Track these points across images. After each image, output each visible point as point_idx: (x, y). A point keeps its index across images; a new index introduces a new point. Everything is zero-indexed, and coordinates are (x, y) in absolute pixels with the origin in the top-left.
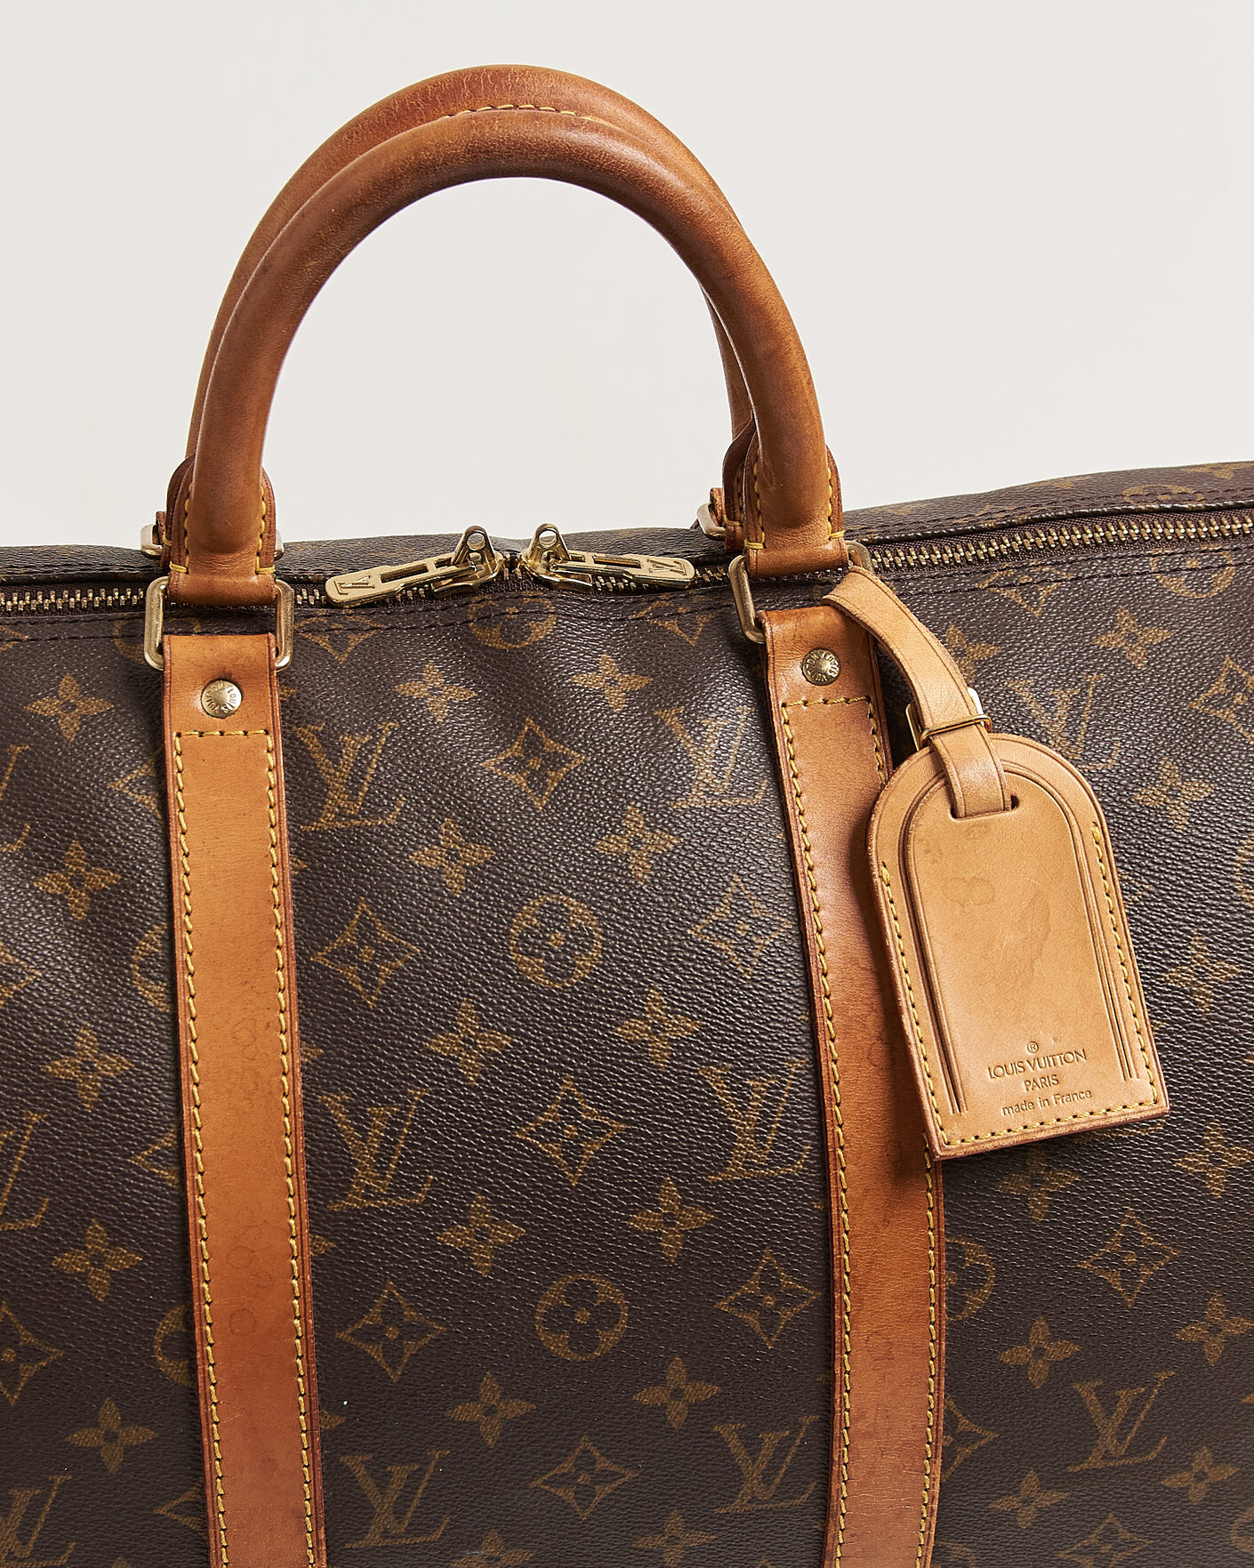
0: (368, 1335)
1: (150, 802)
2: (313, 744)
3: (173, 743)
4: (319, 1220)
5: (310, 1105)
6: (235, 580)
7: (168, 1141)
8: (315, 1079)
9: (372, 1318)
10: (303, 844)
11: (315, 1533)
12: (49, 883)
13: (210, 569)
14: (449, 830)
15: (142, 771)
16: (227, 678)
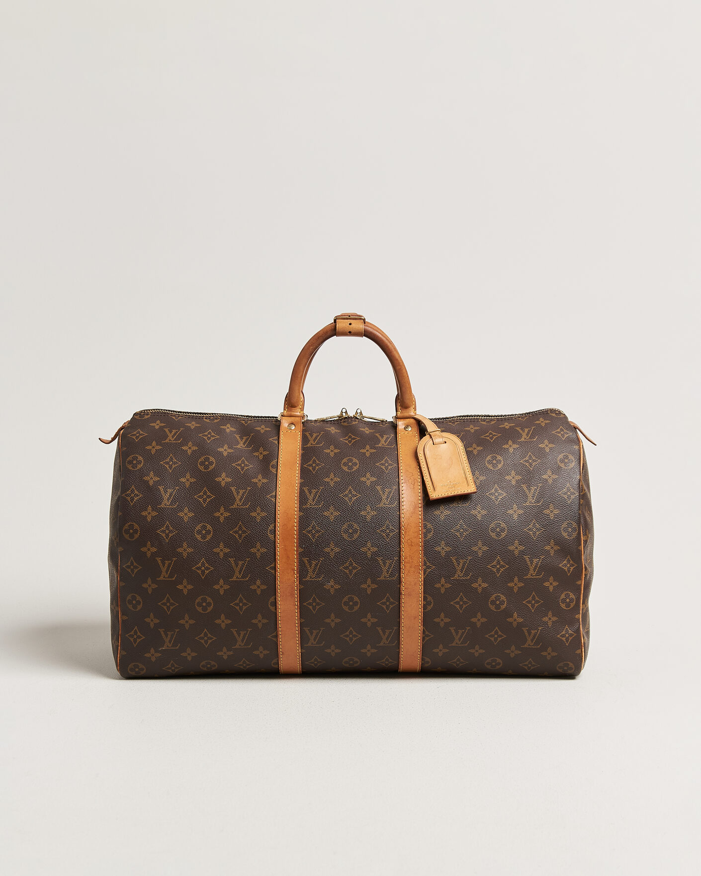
0: (309, 532)
1: (276, 442)
2: (308, 435)
3: (281, 433)
4: (301, 509)
5: (301, 489)
6: (295, 413)
7: (274, 494)
8: (302, 485)
9: (310, 528)
10: (303, 449)
11: (297, 575)
12: (256, 454)
13: (291, 411)
14: (332, 447)
15: (276, 438)
16: (293, 424)
